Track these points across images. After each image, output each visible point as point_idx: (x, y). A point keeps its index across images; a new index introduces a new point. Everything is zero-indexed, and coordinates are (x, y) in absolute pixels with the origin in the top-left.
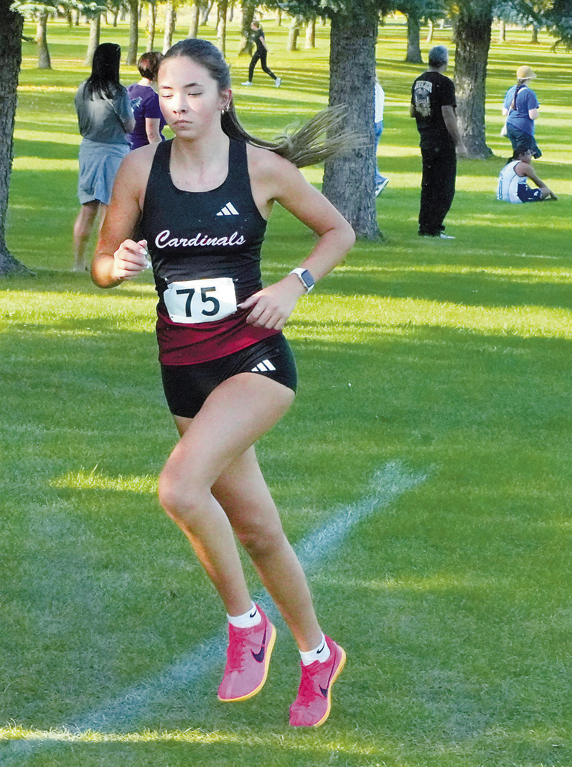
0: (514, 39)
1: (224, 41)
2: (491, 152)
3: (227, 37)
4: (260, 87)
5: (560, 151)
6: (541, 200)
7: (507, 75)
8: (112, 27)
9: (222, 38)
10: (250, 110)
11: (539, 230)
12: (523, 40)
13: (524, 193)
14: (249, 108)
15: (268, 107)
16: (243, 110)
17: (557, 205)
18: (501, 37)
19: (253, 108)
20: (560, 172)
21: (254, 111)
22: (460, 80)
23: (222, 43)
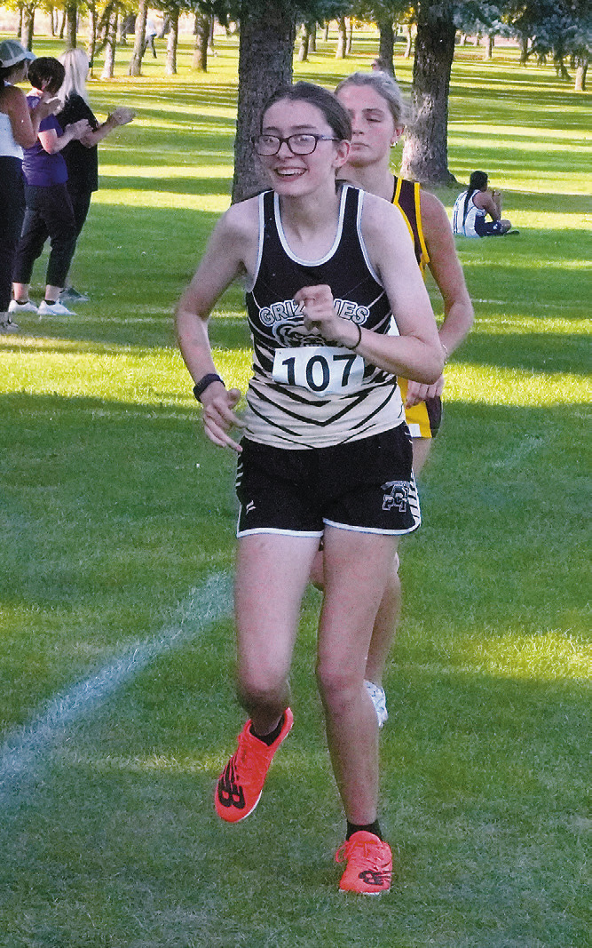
0: (501, 56)
1: (175, 54)
2: (453, 179)
3: (178, 51)
4: (207, 105)
5: (535, 178)
6: (502, 234)
7: (488, 95)
8: (58, 39)
9: (172, 51)
10: (190, 131)
11: (492, 268)
12: (512, 57)
13: (481, 228)
14: (190, 128)
15: (212, 127)
16: (184, 130)
17: (521, 240)
18: (487, 54)
19: (195, 128)
20: (530, 202)
21: (196, 131)
22: (419, 97)
23: (172, 56)
